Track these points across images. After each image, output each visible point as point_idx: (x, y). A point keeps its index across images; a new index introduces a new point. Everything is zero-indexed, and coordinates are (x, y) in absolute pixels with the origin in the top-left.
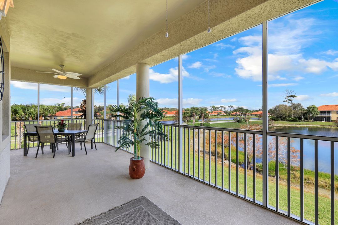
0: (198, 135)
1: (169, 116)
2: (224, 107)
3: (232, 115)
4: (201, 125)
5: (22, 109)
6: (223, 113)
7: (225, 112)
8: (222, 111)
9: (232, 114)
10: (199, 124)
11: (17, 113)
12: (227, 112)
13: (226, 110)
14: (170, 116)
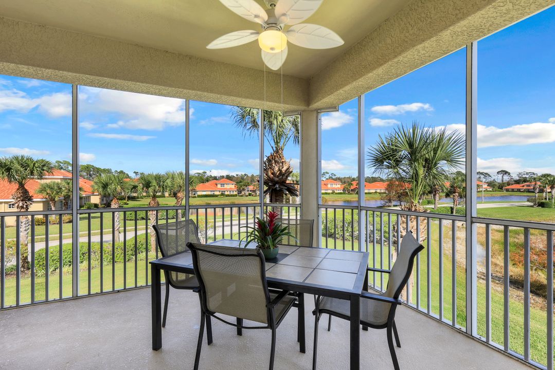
0: (451, 233)
1: (369, 191)
2: (486, 174)
3: (507, 190)
4: (452, 212)
5: (156, 180)
6: (485, 186)
7: (490, 184)
8: (482, 181)
9: (508, 187)
10: (448, 210)
11: (150, 187)
12: (496, 185)
13: (489, 179)
14: (371, 191)
